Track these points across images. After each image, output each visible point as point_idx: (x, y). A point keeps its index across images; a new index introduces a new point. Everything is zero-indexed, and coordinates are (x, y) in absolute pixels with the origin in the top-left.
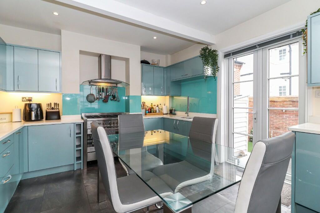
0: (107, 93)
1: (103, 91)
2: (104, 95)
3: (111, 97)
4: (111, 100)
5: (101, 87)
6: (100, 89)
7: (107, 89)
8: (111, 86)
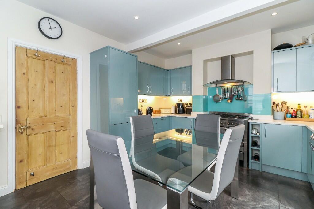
0: (231, 93)
1: (228, 91)
2: (228, 95)
3: (236, 97)
4: (237, 100)
5: (226, 87)
6: (225, 89)
7: (231, 89)
8: (236, 85)
